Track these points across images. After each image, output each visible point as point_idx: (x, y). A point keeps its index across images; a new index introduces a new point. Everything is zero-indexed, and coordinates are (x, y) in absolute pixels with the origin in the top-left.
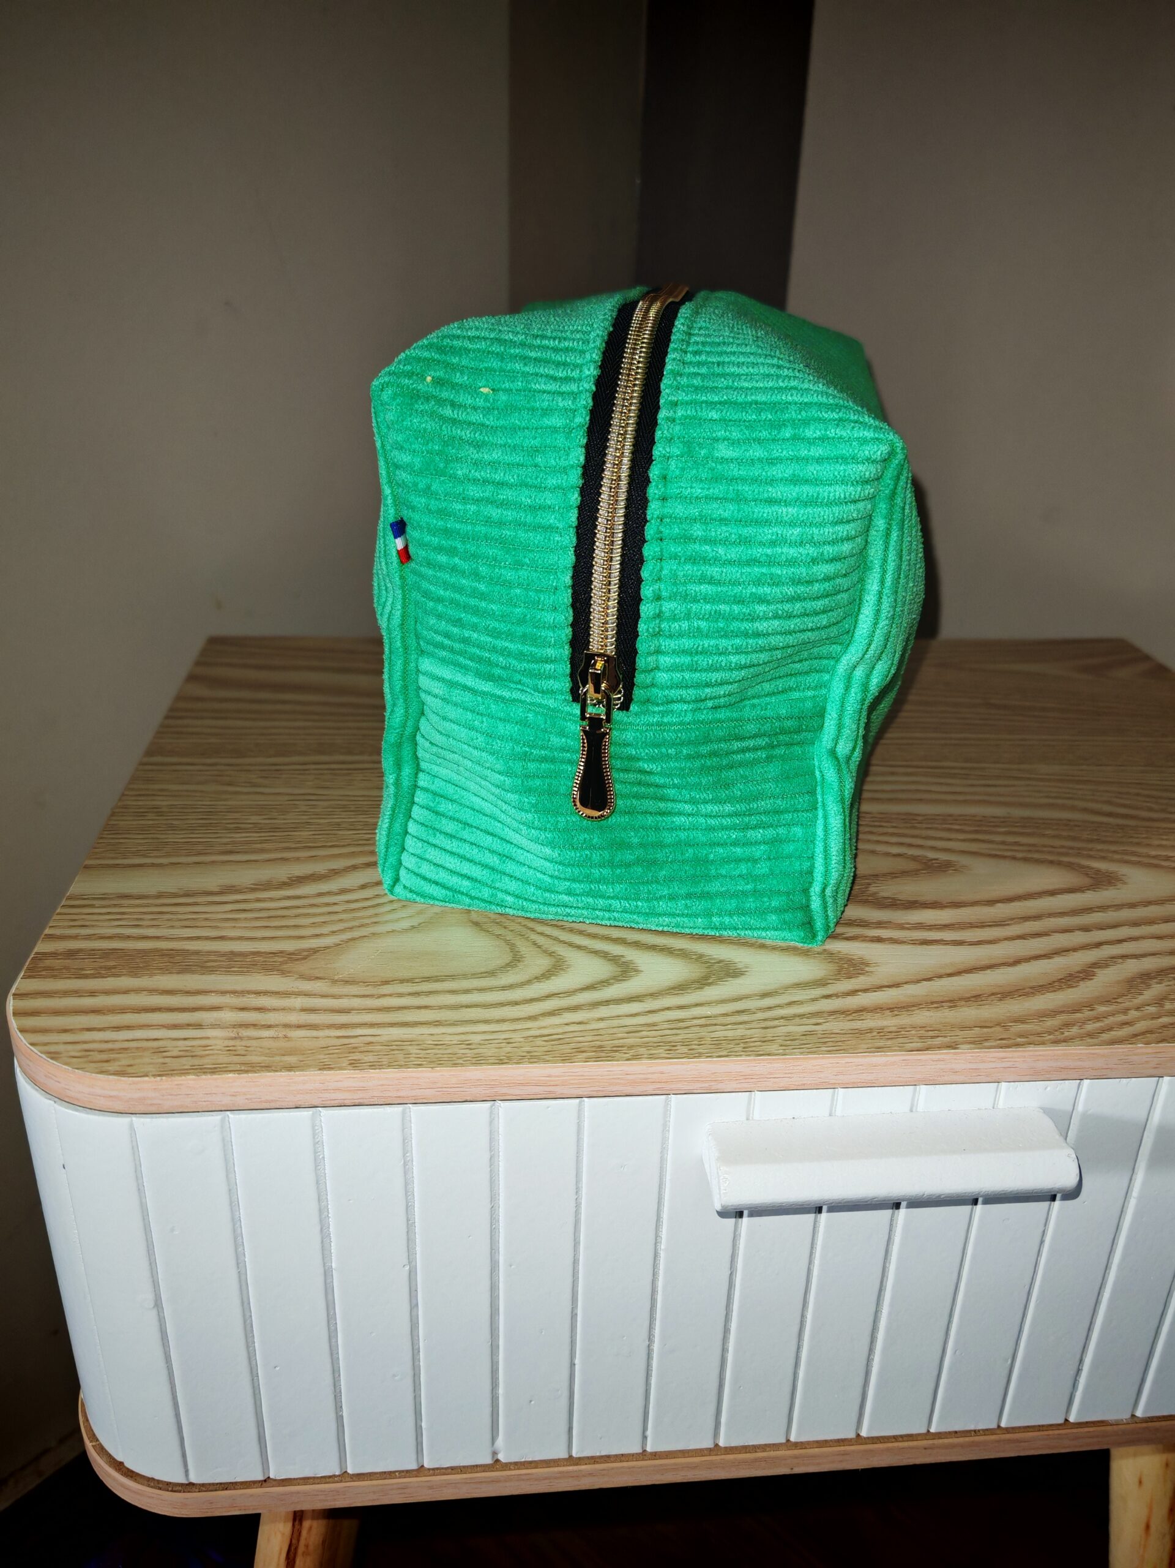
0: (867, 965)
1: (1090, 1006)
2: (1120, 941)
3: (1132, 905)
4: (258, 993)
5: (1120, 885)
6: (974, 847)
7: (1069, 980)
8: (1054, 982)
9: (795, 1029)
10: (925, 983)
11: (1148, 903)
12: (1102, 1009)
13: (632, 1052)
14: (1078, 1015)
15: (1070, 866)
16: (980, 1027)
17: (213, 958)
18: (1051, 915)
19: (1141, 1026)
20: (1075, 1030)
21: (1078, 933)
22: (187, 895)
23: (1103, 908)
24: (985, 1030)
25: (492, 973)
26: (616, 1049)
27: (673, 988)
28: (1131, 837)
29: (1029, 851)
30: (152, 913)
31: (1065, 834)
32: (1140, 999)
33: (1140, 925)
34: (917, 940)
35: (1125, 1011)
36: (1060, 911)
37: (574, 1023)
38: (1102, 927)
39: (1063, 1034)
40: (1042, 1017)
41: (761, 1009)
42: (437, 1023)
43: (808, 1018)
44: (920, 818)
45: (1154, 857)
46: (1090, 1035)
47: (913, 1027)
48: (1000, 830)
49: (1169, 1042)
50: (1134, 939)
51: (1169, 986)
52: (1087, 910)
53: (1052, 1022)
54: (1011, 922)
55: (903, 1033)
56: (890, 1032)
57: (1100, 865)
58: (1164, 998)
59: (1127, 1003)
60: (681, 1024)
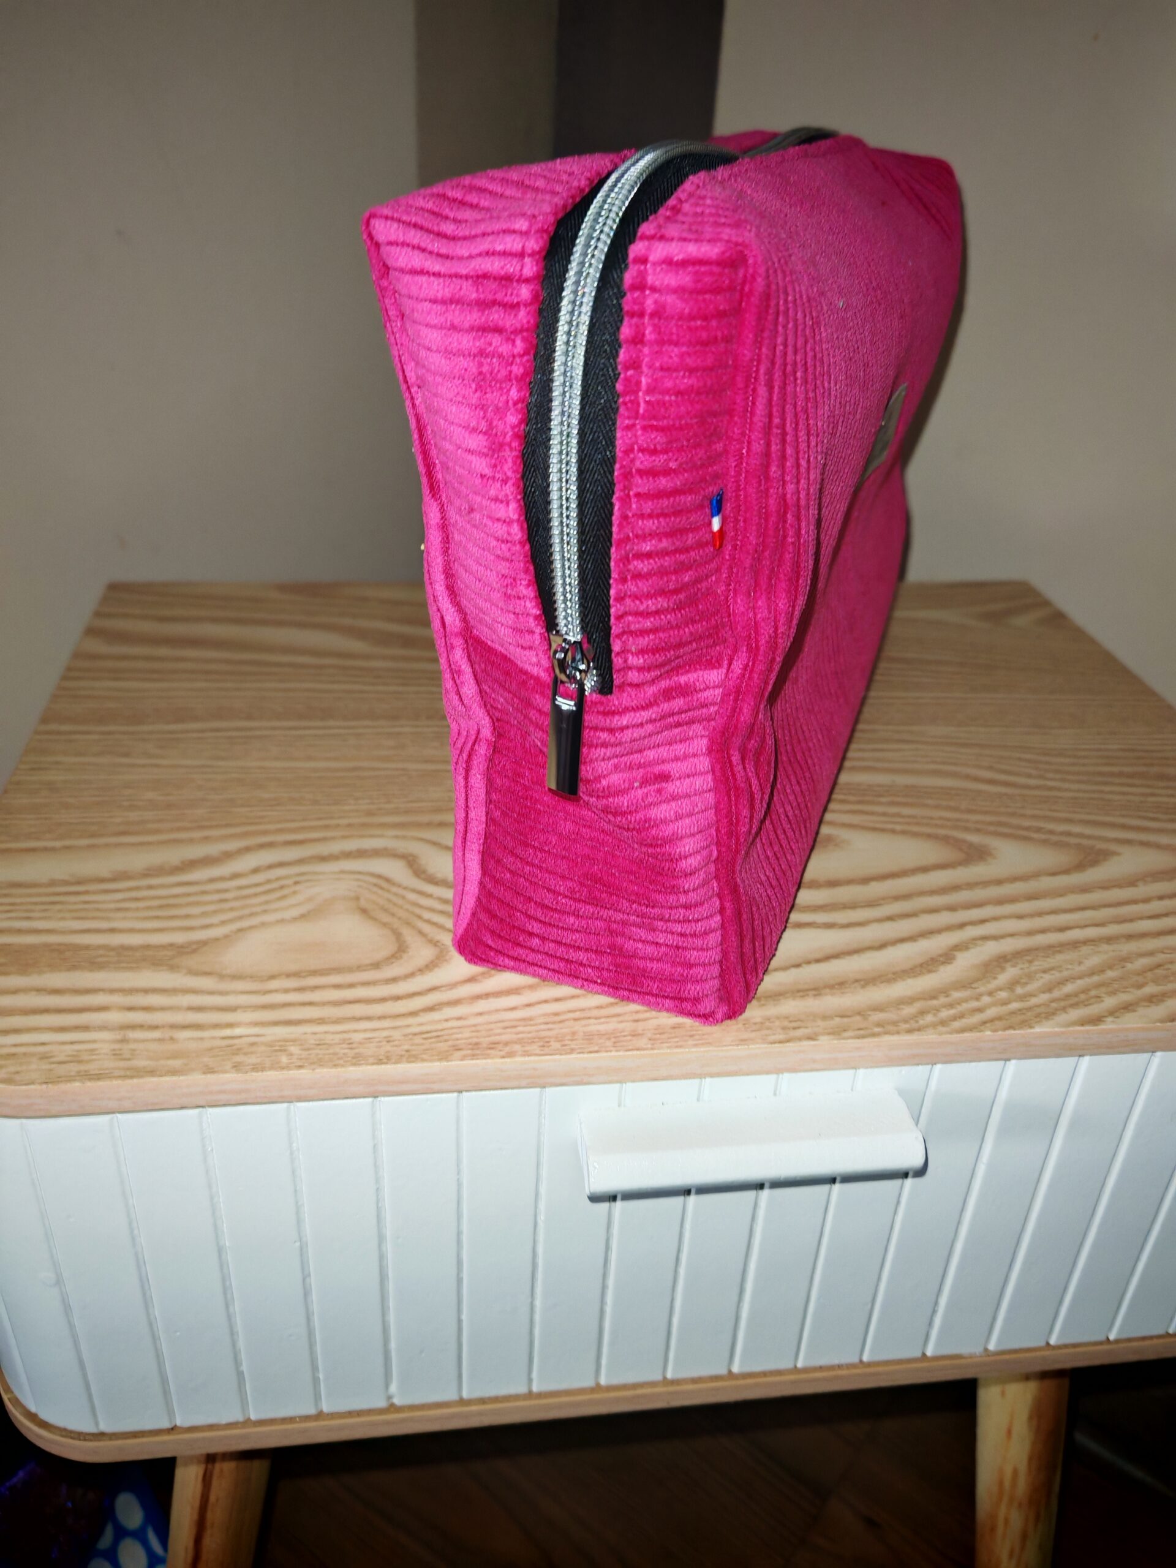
1: (944, 991)
2: (983, 921)
3: (999, 882)
4: (146, 991)
5: (990, 860)
6: (856, 819)
7: (929, 965)
8: (916, 967)
10: (794, 971)
11: (1015, 879)
12: (956, 995)
14: (935, 1002)
15: (946, 840)
16: (842, 1016)
17: (101, 952)
18: (922, 893)
19: (991, 1012)
20: (929, 1018)
21: (943, 913)
22: (79, 883)
23: (970, 886)
24: (846, 1020)
25: (376, 966)
26: (493, 1046)
28: (1007, 807)
29: (908, 824)
30: (43, 903)
31: (944, 803)
32: (993, 985)
33: (1003, 904)
35: (978, 998)
36: (931, 889)
37: (452, 1019)
38: (967, 906)
39: (917, 1022)
40: (899, 1004)
42: (321, 1021)
45: (1027, 829)
46: (943, 1023)
47: (778, 1018)
48: (883, 800)
49: (1015, 1029)
50: (996, 919)
51: (1022, 969)
52: (956, 888)
53: (908, 1010)
54: (882, 902)
55: (767, 1024)
56: (755, 1024)
57: (974, 838)
58: (1016, 982)
59: (982, 988)
60: (556, 1018)
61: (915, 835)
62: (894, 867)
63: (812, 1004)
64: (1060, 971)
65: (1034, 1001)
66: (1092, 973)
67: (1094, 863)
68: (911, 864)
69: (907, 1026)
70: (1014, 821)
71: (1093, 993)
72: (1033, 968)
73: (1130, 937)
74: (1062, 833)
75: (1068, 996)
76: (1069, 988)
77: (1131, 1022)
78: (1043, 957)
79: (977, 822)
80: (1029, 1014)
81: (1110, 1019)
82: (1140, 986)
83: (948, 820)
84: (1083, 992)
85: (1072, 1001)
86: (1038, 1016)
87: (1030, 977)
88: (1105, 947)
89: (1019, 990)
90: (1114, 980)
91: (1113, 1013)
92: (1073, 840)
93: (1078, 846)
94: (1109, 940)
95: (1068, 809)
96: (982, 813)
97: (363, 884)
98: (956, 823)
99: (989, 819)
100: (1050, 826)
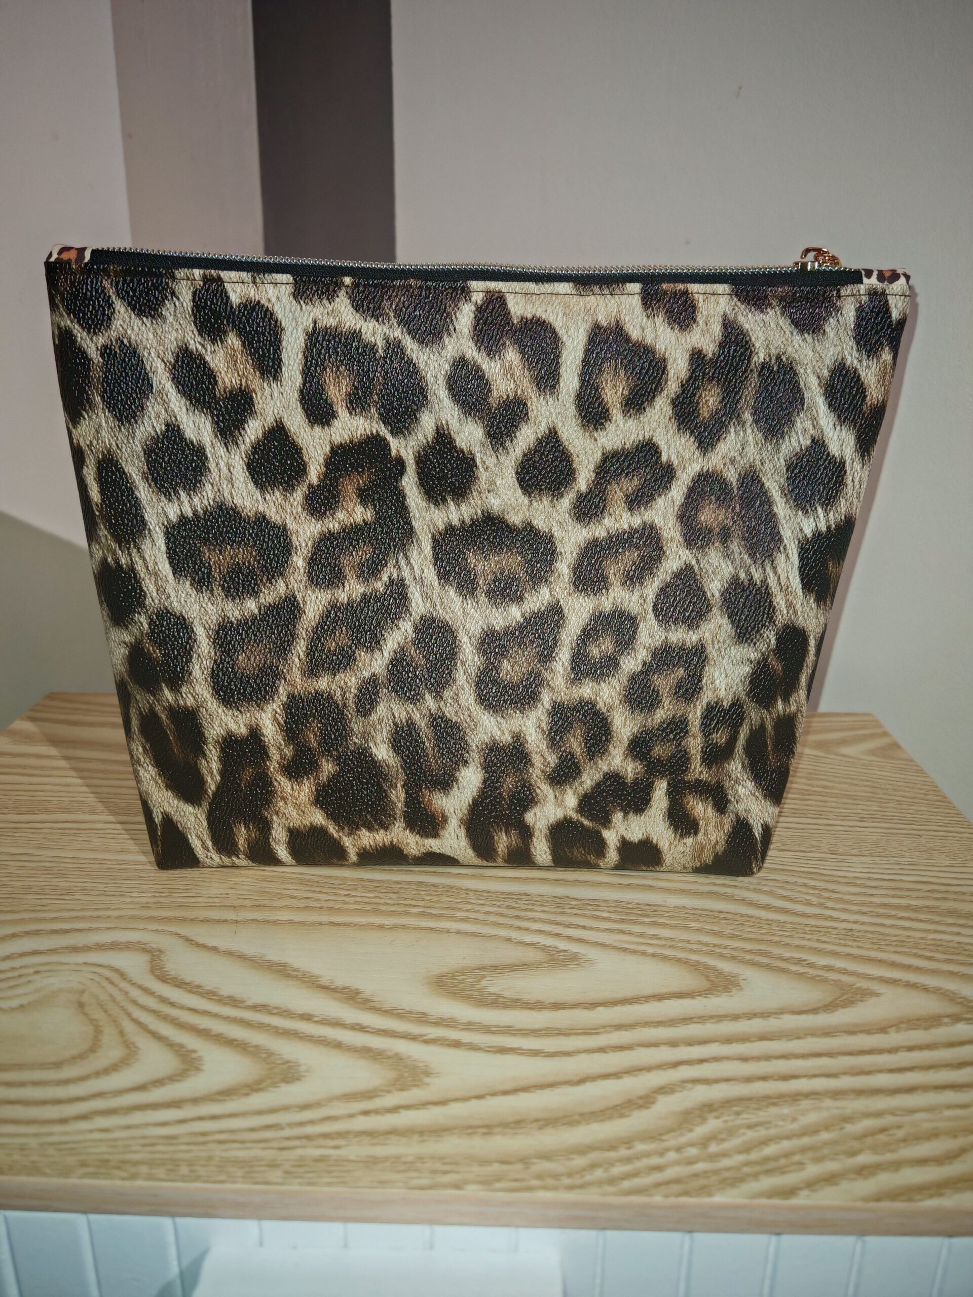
0: (427, 1074)
1: (628, 1142)
2: (701, 1061)
3: (736, 1017)
5: (734, 991)
6: (606, 938)
7: (622, 1108)
8: (607, 1109)
9: (311, 1152)
10: (474, 1102)
11: (754, 1015)
12: (640, 1147)
13: (133, 1170)
14: (612, 1154)
15: (695, 966)
16: (503, 1162)
18: (648, 1024)
19: (671, 1173)
20: (599, 1174)
21: (661, 1048)
23: (703, 1019)
24: (505, 1167)
25: (59, 1065)
26: (120, 1165)
27: (221, 1093)
28: (774, 935)
29: (663, 947)
31: (708, 927)
32: (688, 1137)
33: (731, 1043)
34: (493, 1047)
35: (661, 1154)
36: (657, 1019)
37: (99, 1130)
38: (690, 1042)
39: (582, 1176)
40: (572, 1153)
41: (291, 1125)
43: (333, 1139)
44: (574, 903)
45: (786, 960)
46: (612, 1181)
47: (432, 1157)
48: (647, 920)
49: (691, 1196)
50: (716, 1059)
51: (726, 1121)
52: (686, 1020)
53: (579, 1161)
54: (602, 1030)
55: (419, 1165)
56: (405, 1163)
57: (726, 967)
58: (713, 1137)
59: (672, 1141)
60: (201, 1139)
61: (665, 958)
62: (629, 993)
63: (479, 1145)
64: (767, 1128)
65: (726, 1162)
66: (802, 1133)
67: (849, 1003)
68: (648, 991)
69: (566, 1181)
70: (776, 951)
71: (796, 1158)
72: (739, 1122)
73: (860, 1093)
74: (823, 968)
75: (767, 1159)
76: (770, 1150)
77: (828, 1197)
78: (755, 1109)
79: (735, 949)
80: (714, 1178)
81: (805, 1193)
82: (853, 1154)
83: (707, 945)
84: (787, 1155)
85: (769, 1166)
86: (723, 1181)
87: (731, 1132)
88: (828, 1103)
89: (713, 1148)
90: (827, 1144)
91: (812, 1184)
92: (832, 976)
93: (836, 982)
94: (836, 1094)
95: (838, 941)
96: (744, 939)
97: (97, 978)
98: (713, 949)
99: (748, 946)
100: (812, 958)
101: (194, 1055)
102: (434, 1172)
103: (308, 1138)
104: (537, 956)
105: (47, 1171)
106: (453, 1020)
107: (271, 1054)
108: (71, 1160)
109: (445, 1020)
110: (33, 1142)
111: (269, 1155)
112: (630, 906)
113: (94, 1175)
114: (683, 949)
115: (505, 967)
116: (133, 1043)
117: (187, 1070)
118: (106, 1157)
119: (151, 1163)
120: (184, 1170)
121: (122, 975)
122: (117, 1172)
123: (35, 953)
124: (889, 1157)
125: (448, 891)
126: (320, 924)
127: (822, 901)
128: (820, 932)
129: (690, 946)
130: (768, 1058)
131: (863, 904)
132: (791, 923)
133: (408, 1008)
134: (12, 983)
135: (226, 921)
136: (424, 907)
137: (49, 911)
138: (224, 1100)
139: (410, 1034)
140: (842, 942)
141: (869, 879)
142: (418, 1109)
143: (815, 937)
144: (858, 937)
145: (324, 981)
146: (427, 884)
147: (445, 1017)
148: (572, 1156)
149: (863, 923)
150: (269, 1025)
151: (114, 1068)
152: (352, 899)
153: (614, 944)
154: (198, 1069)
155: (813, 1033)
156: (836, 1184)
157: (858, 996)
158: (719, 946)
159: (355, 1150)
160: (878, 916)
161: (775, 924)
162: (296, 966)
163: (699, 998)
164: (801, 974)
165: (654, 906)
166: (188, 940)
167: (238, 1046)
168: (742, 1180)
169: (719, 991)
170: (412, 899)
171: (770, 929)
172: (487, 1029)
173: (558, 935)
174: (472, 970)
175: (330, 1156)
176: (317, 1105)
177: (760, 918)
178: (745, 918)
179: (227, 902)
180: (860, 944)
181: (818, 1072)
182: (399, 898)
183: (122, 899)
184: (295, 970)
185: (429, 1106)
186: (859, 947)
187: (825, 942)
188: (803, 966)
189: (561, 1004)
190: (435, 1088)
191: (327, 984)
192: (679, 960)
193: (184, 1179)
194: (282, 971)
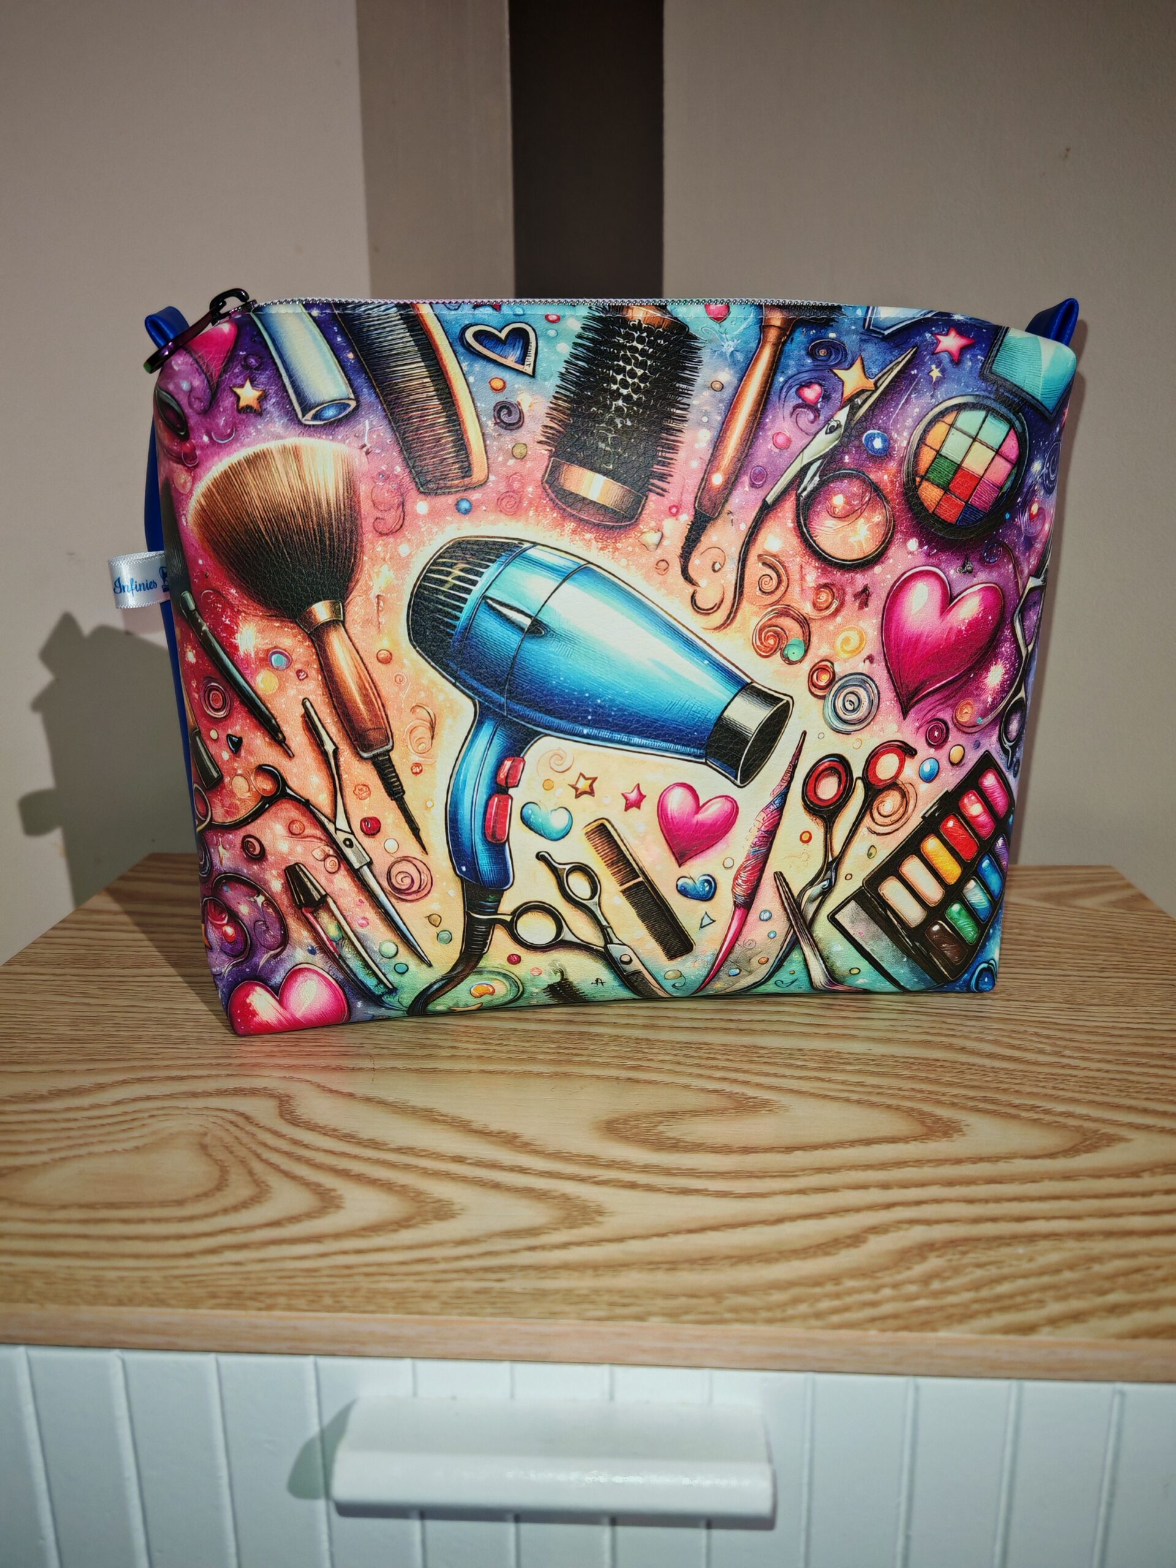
0: (600, 1213)
1: (836, 1279)
2: (918, 1203)
3: (958, 1161)
5: (955, 1136)
6: (805, 1086)
8: (810, 1247)
9: (471, 1284)
10: (655, 1239)
11: (981, 1159)
12: (850, 1283)
13: (269, 1301)
14: (817, 1290)
15: (909, 1112)
16: (690, 1296)
18: (853, 1167)
19: (887, 1308)
20: (803, 1308)
21: (872, 1190)
23: (919, 1163)
24: (694, 1301)
25: (180, 1203)
26: (255, 1296)
27: (364, 1229)
28: (1001, 1082)
29: (869, 1093)
31: (924, 1075)
32: (906, 1275)
33: (954, 1186)
34: (676, 1189)
35: (877, 1289)
36: (865, 1163)
38: (905, 1185)
39: (784, 1311)
40: (769, 1288)
41: (447, 1259)
42: (86, 1255)
43: (494, 1273)
44: (763, 1051)
45: (1016, 1106)
46: (818, 1315)
47: (610, 1291)
48: (849, 1068)
49: (908, 1331)
50: (938, 1201)
51: (950, 1260)
52: (899, 1164)
53: (777, 1297)
54: (798, 1173)
55: (594, 1297)
56: (579, 1296)
57: (945, 1113)
58: (936, 1275)
59: (887, 1278)
60: (347, 1272)
61: (873, 1105)
62: (831, 1136)
63: (661, 1280)
64: (999, 1268)
65: (951, 1299)
66: (1041, 1273)
67: (1093, 1148)
68: (853, 1136)
69: (764, 1314)
70: (1004, 1098)
71: (1036, 1296)
72: (965, 1261)
73: (1109, 1234)
74: (1061, 1114)
75: (999, 1298)
76: (1004, 1288)
77: (1075, 1333)
78: (984, 1249)
79: (955, 1096)
80: (938, 1314)
81: (1046, 1329)
82: (1103, 1293)
83: (922, 1091)
84: (1025, 1293)
85: (1003, 1304)
86: (950, 1317)
87: (957, 1271)
88: (1071, 1244)
89: (936, 1285)
90: (1070, 1283)
91: (1054, 1322)
92: (1071, 1122)
93: (1078, 1129)
94: (1081, 1235)
95: (1078, 1089)
96: (966, 1087)
97: (220, 1121)
98: (929, 1096)
99: (971, 1093)
100: (1048, 1105)
101: (333, 1194)
102: (612, 1304)
103: (467, 1271)
104: (723, 1103)
105: (173, 1302)
106: (626, 1162)
107: (419, 1193)
108: (200, 1292)
109: (618, 1163)
110: (156, 1276)
111: (423, 1286)
112: (830, 1054)
113: (227, 1306)
114: (892, 1095)
115: (684, 1113)
116: (263, 1182)
117: (326, 1207)
118: (240, 1288)
119: (289, 1295)
120: (328, 1301)
121: (247, 1118)
122: (249, 1303)
123: (148, 1098)
124: (1145, 1296)
125: (615, 1040)
126: (470, 1072)
127: (1058, 1049)
128: (1056, 1079)
129: (902, 1093)
130: (998, 1200)
131: (1107, 1052)
132: (1021, 1071)
133: (574, 1152)
134: (125, 1126)
135: (361, 1069)
136: (589, 1056)
137: (162, 1059)
138: (370, 1236)
139: (577, 1176)
140: (1083, 1089)
141: (1113, 1028)
142: (591, 1245)
143: (1051, 1085)
144: (1102, 1084)
145: (474, 1126)
146: (590, 1034)
147: (618, 1159)
148: (772, 1291)
149: (1107, 1071)
150: (416, 1167)
151: (244, 1205)
152: (504, 1048)
153: (812, 1091)
154: (338, 1207)
155: (1051, 1177)
156: (1084, 1321)
157: (1104, 1142)
158: (936, 1093)
159: (518, 1284)
160: (1126, 1063)
161: (1002, 1072)
162: (444, 1111)
163: (915, 1143)
164: (1035, 1120)
165: (857, 1054)
166: (319, 1086)
167: (382, 1185)
168: (972, 1316)
169: (937, 1137)
170: (574, 1048)
171: (996, 1076)
172: (668, 1172)
173: (746, 1083)
174: (647, 1116)
175: (491, 1288)
176: (476, 1240)
177: (984, 1066)
178: (965, 1066)
179: (362, 1051)
180: (1104, 1091)
181: (1057, 1214)
182: (559, 1047)
183: (243, 1048)
184: (442, 1115)
185: (603, 1243)
186: (1103, 1094)
187: (1063, 1089)
188: (1037, 1112)
189: (752, 1148)
190: (609, 1226)
191: (480, 1128)
192: (889, 1107)
193: (328, 1309)
194: (429, 1116)
